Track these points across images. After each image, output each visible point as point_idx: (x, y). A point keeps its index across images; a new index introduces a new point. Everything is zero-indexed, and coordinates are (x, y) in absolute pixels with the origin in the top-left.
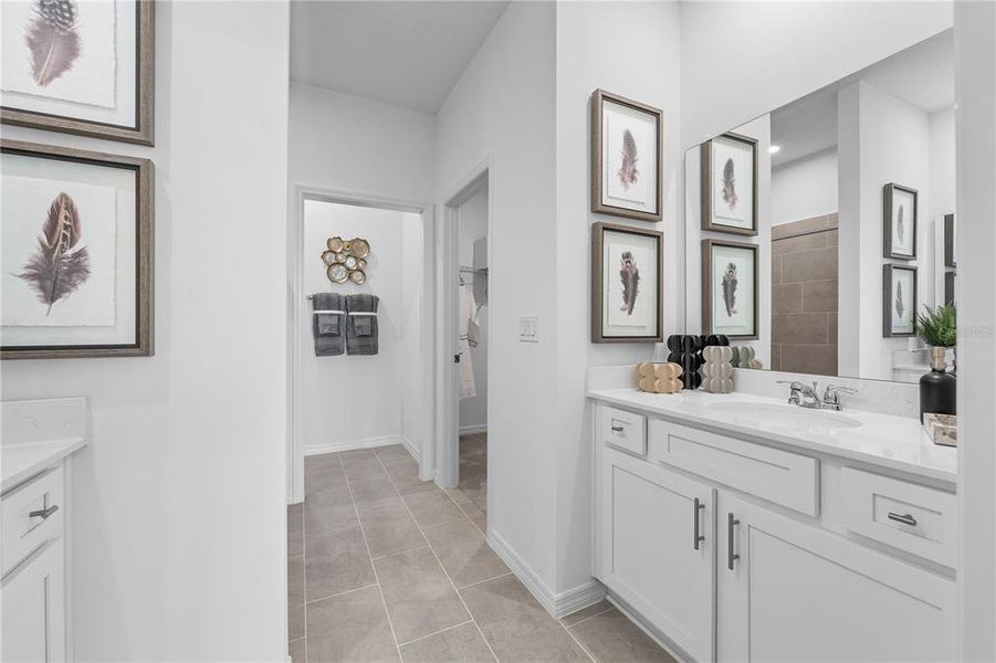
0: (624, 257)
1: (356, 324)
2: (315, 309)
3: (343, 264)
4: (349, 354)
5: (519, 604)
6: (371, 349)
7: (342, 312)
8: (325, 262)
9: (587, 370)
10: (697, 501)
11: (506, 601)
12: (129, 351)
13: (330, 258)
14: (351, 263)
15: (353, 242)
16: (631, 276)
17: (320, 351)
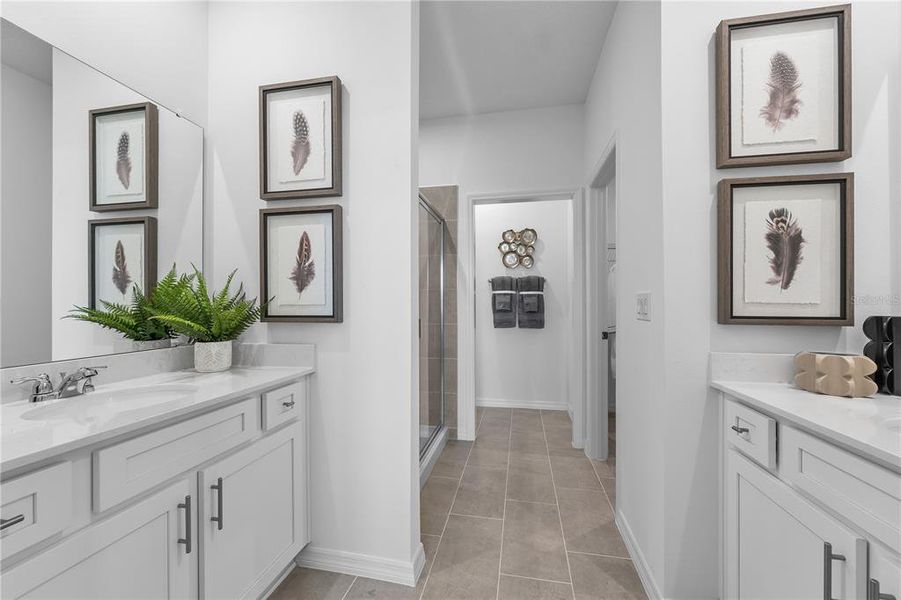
0: (772, 216)
1: (525, 301)
2: (494, 290)
3: (515, 252)
4: (520, 327)
5: (624, 590)
6: (540, 324)
7: (513, 292)
8: (501, 251)
9: (710, 355)
10: (828, 548)
11: (612, 583)
12: (328, 319)
13: (505, 248)
14: (521, 251)
15: (523, 232)
16: (786, 239)
17: (498, 324)
